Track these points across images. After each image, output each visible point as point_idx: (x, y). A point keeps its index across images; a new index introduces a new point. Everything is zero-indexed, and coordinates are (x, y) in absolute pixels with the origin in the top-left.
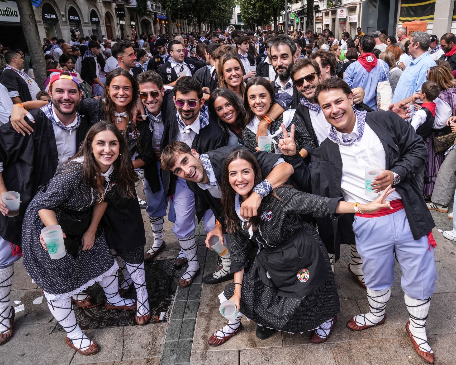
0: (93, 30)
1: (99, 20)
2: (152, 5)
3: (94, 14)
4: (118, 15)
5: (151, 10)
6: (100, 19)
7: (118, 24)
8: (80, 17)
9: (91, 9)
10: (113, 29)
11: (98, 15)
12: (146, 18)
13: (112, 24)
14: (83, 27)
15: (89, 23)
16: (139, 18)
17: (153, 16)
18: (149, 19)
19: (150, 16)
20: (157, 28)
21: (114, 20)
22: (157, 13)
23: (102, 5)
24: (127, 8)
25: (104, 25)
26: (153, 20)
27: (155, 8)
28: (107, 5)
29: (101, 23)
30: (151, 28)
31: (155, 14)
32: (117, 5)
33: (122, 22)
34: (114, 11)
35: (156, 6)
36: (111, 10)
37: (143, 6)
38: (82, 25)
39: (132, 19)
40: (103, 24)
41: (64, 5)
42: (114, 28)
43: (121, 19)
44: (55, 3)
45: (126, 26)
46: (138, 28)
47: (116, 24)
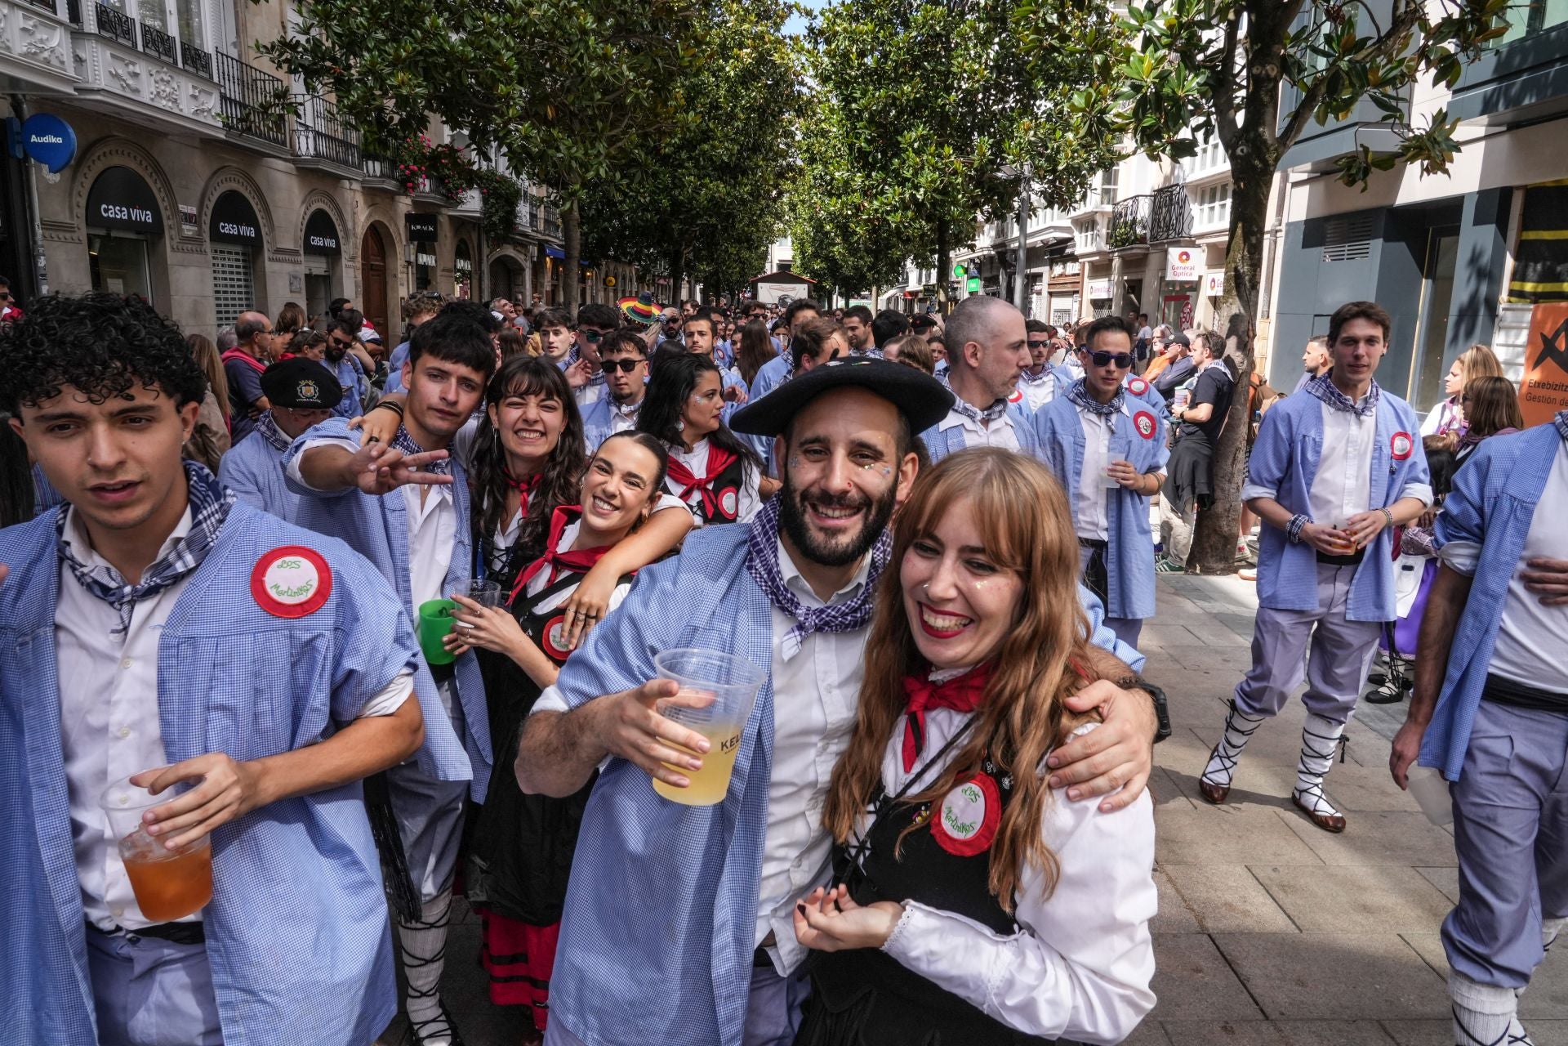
0: (309, 277)
1: (338, 243)
2: (533, 216)
3: (320, 224)
4: (413, 236)
5: (529, 231)
6: (342, 241)
7: (409, 263)
8: (264, 230)
9: (314, 208)
10: (389, 279)
11: (339, 228)
12: (510, 251)
13: (389, 260)
14: (267, 263)
15: (296, 253)
16: (486, 251)
17: (534, 250)
18: (520, 258)
19: (522, 246)
20: (542, 285)
21: (399, 249)
22: (547, 242)
23: (360, 198)
24: (451, 217)
25: (359, 263)
26: (533, 263)
27: (541, 226)
28: (378, 200)
29: (344, 256)
30: (523, 284)
31: (542, 245)
32: (415, 203)
33: (424, 259)
34: (402, 223)
35: (547, 221)
36: (393, 219)
37: (501, 214)
38: (267, 255)
39: (462, 252)
40: (353, 259)
41: (202, 184)
42: (395, 276)
43: (422, 249)
44: (159, 170)
45: (439, 273)
46: (480, 280)
47: (401, 262)
